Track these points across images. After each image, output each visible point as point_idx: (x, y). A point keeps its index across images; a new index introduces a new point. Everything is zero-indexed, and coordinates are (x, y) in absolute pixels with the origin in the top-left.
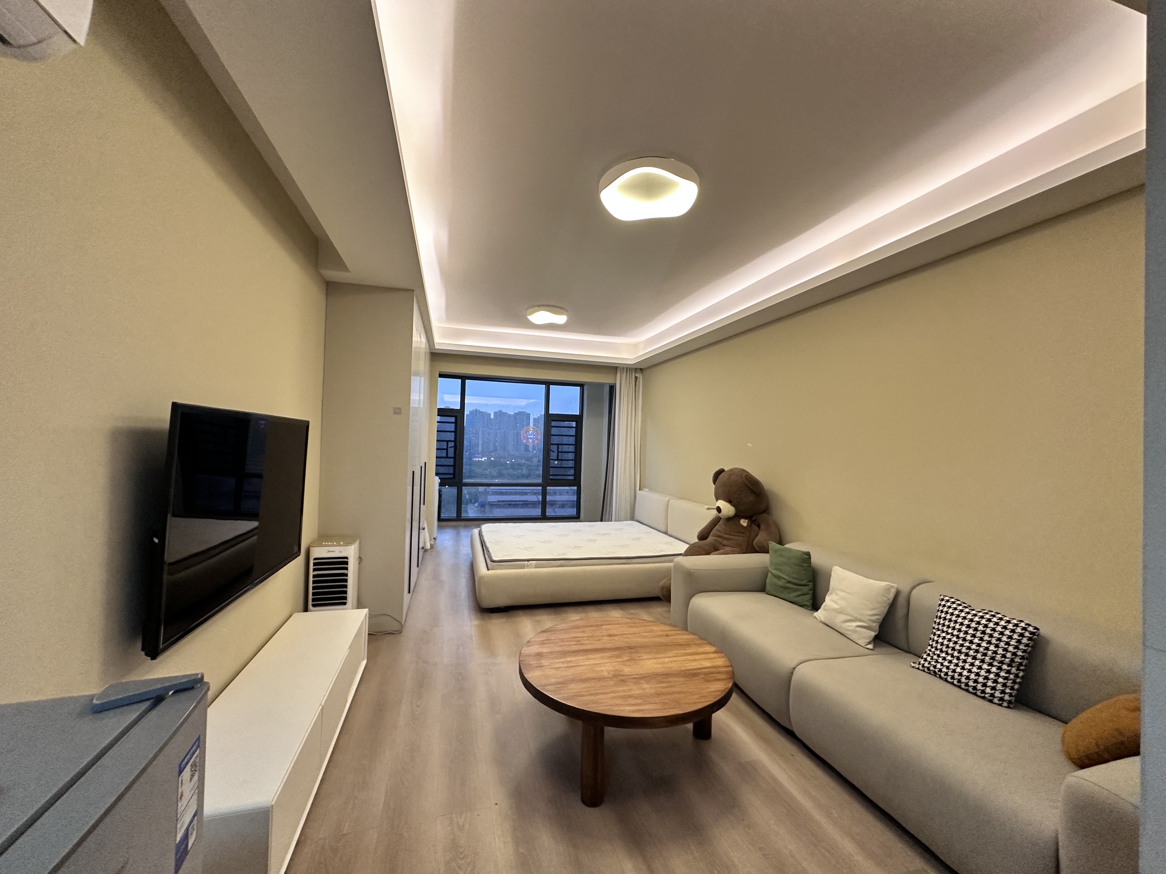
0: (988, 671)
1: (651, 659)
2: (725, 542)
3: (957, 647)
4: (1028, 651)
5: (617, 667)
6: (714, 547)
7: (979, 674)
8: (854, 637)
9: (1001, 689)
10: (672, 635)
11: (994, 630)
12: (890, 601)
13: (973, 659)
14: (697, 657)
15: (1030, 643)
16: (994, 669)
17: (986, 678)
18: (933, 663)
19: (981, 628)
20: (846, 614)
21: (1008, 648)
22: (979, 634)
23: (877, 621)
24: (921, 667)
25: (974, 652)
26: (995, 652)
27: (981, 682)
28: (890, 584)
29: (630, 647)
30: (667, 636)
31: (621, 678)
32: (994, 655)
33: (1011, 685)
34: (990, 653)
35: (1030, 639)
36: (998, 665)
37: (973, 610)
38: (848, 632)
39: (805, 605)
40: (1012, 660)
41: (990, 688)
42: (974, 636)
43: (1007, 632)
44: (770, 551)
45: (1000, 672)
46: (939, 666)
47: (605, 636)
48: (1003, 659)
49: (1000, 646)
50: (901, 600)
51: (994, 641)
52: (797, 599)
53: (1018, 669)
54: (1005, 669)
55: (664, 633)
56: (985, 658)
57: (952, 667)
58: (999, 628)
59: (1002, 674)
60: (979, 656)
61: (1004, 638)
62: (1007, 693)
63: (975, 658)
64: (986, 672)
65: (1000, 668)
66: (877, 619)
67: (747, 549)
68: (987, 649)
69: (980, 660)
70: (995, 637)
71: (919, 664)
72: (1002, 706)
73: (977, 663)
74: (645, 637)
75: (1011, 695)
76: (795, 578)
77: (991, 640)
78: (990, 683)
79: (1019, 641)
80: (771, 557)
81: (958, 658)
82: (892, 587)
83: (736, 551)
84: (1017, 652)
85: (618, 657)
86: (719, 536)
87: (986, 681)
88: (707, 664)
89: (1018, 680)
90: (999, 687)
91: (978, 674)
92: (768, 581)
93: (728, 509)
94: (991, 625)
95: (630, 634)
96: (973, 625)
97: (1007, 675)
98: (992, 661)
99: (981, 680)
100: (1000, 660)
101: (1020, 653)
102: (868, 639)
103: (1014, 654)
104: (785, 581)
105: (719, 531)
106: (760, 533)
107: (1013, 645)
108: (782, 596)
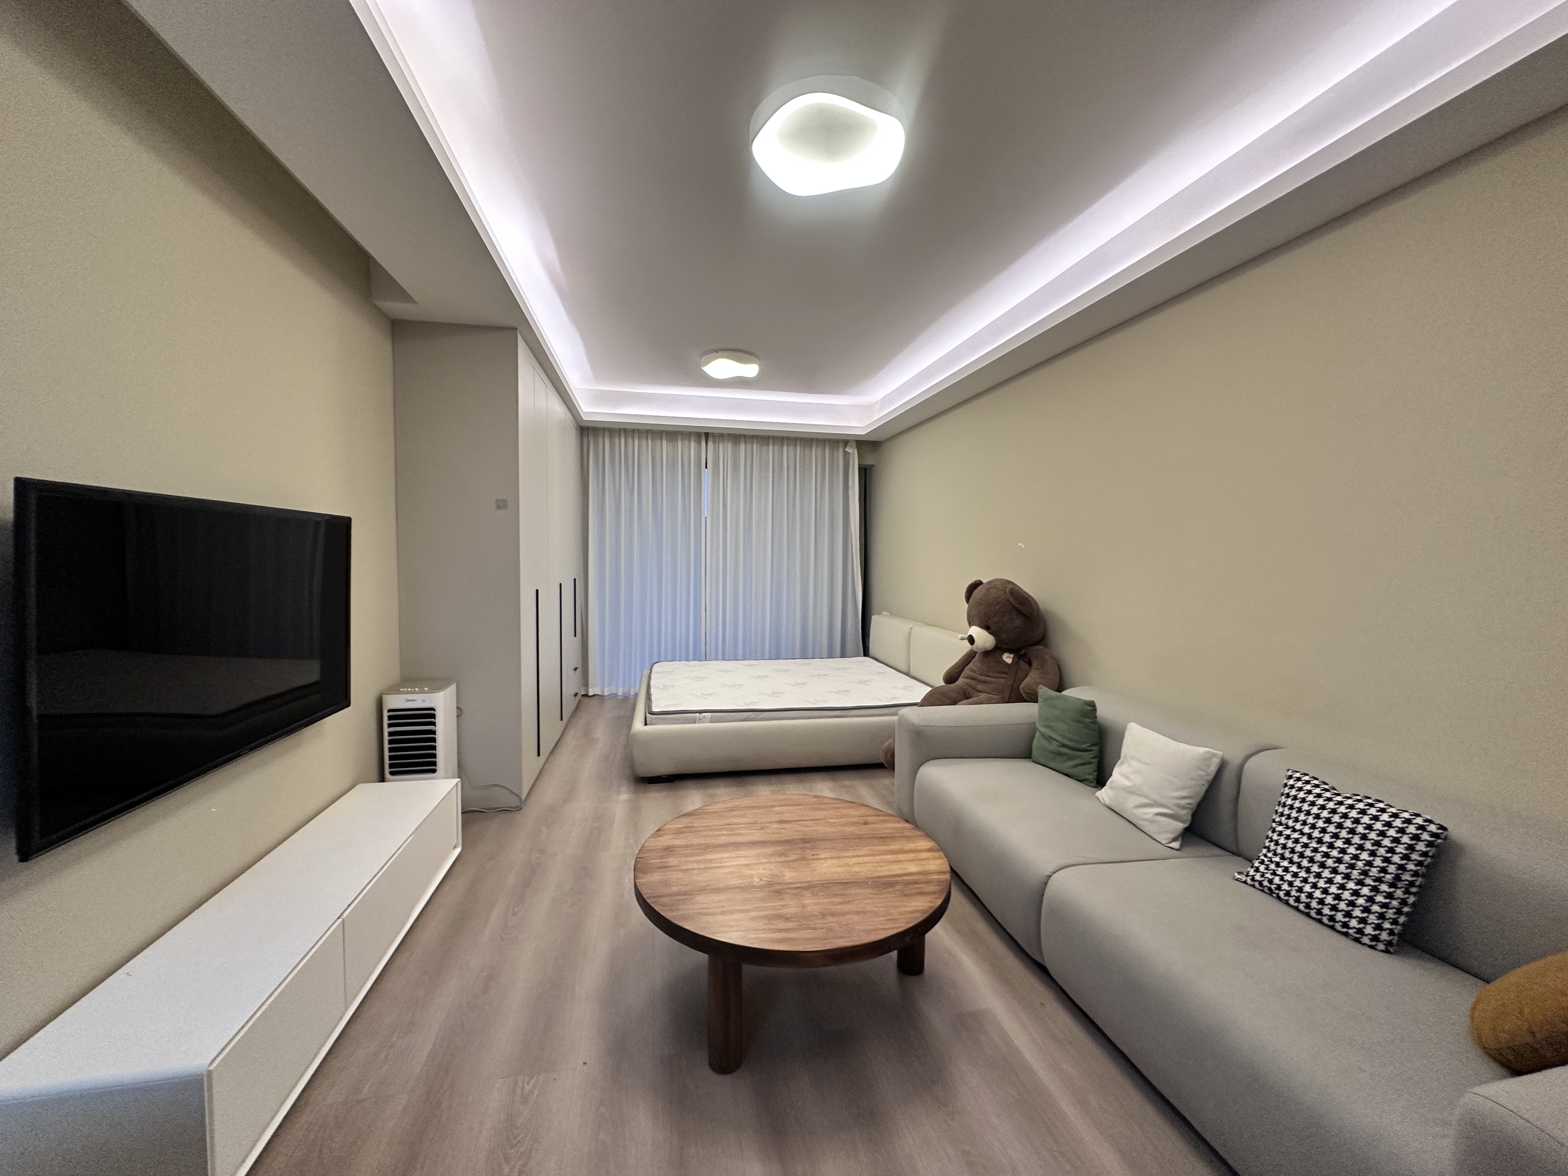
0: (1356, 893)
1: (831, 858)
2: (980, 687)
3: (1308, 853)
4: (1426, 863)
5: (776, 872)
6: (965, 694)
7: (1341, 897)
8: (1150, 829)
9: (1376, 922)
10: (872, 823)
11: (1369, 827)
12: (1210, 778)
13: (1331, 873)
14: (901, 857)
15: (1430, 851)
16: (1365, 891)
17: (1352, 904)
18: (1269, 876)
19: (1348, 823)
20: (1140, 795)
21: (1391, 857)
22: (1344, 834)
23: (1189, 806)
24: (1249, 881)
25: (1335, 862)
26: (1369, 864)
27: (1343, 910)
28: (1212, 750)
29: (805, 839)
30: (866, 823)
31: (778, 887)
32: (1367, 868)
33: (1392, 917)
34: (1360, 864)
35: (1430, 844)
36: (1373, 884)
37: (1338, 795)
38: (1145, 823)
39: (1085, 780)
40: (1398, 878)
41: (1358, 919)
42: (1336, 836)
43: (1392, 832)
44: (1040, 699)
45: (1375, 896)
46: (1277, 880)
47: (774, 822)
48: (1382, 875)
49: (1378, 855)
50: (1229, 776)
51: (1368, 845)
52: (1075, 771)
53: (1407, 892)
54: (1385, 892)
55: (862, 820)
56: (1351, 873)
57: (1297, 883)
58: (1378, 826)
59: (1379, 898)
60: (1342, 868)
61: (1386, 842)
62: (1385, 930)
63: (1335, 871)
64: (1352, 895)
65: (1375, 889)
66: (1189, 804)
67: (1010, 696)
68: (1356, 857)
69: (1343, 875)
70: (1370, 840)
71: (1247, 875)
72: (1376, 949)
73: (1338, 879)
74: (833, 825)
75: (1391, 932)
76: (1071, 740)
77: (1364, 844)
78: (1357, 912)
79: (1411, 848)
80: (1040, 709)
81: (1308, 871)
82: (1214, 755)
83: (995, 699)
84: (1406, 864)
85: (783, 854)
86: (972, 678)
87: (1351, 908)
88: (913, 868)
89: (1406, 909)
90: (1372, 918)
91: (1338, 897)
92: (1035, 742)
93: (984, 638)
94: (1366, 820)
95: (811, 820)
96: (1336, 818)
97: (1387, 901)
98: (1362, 877)
99: (1342, 906)
100: (1377, 875)
101: (1411, 866)
102: (1172, 833)
103: (1401, 867)
104: (1057, 743)
105: (973, 671)
106: (1031, 674)
107: (1401, 853)
108: (1053, 765)
